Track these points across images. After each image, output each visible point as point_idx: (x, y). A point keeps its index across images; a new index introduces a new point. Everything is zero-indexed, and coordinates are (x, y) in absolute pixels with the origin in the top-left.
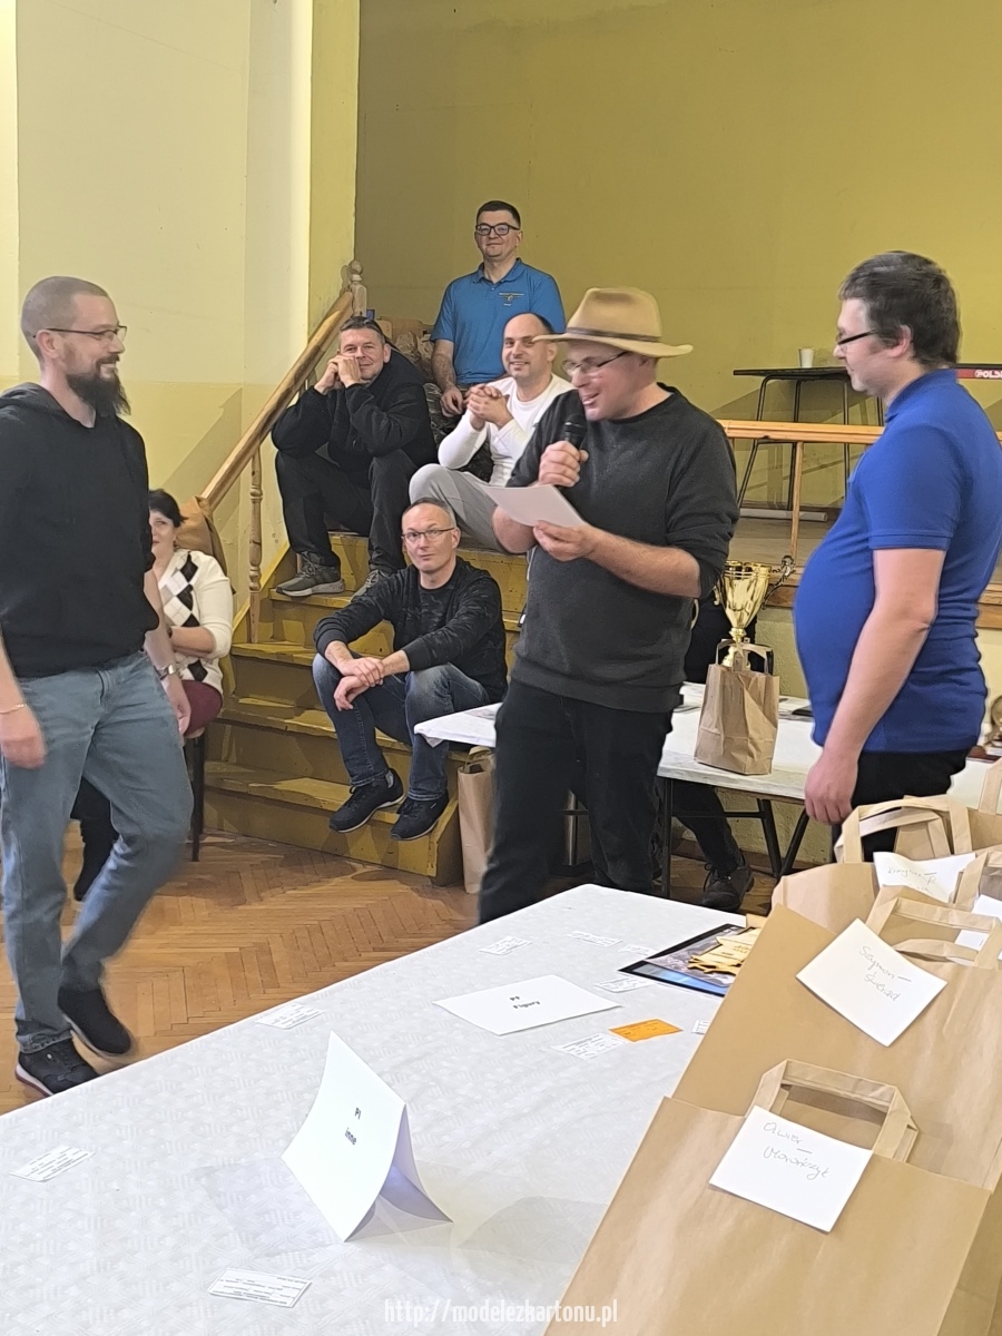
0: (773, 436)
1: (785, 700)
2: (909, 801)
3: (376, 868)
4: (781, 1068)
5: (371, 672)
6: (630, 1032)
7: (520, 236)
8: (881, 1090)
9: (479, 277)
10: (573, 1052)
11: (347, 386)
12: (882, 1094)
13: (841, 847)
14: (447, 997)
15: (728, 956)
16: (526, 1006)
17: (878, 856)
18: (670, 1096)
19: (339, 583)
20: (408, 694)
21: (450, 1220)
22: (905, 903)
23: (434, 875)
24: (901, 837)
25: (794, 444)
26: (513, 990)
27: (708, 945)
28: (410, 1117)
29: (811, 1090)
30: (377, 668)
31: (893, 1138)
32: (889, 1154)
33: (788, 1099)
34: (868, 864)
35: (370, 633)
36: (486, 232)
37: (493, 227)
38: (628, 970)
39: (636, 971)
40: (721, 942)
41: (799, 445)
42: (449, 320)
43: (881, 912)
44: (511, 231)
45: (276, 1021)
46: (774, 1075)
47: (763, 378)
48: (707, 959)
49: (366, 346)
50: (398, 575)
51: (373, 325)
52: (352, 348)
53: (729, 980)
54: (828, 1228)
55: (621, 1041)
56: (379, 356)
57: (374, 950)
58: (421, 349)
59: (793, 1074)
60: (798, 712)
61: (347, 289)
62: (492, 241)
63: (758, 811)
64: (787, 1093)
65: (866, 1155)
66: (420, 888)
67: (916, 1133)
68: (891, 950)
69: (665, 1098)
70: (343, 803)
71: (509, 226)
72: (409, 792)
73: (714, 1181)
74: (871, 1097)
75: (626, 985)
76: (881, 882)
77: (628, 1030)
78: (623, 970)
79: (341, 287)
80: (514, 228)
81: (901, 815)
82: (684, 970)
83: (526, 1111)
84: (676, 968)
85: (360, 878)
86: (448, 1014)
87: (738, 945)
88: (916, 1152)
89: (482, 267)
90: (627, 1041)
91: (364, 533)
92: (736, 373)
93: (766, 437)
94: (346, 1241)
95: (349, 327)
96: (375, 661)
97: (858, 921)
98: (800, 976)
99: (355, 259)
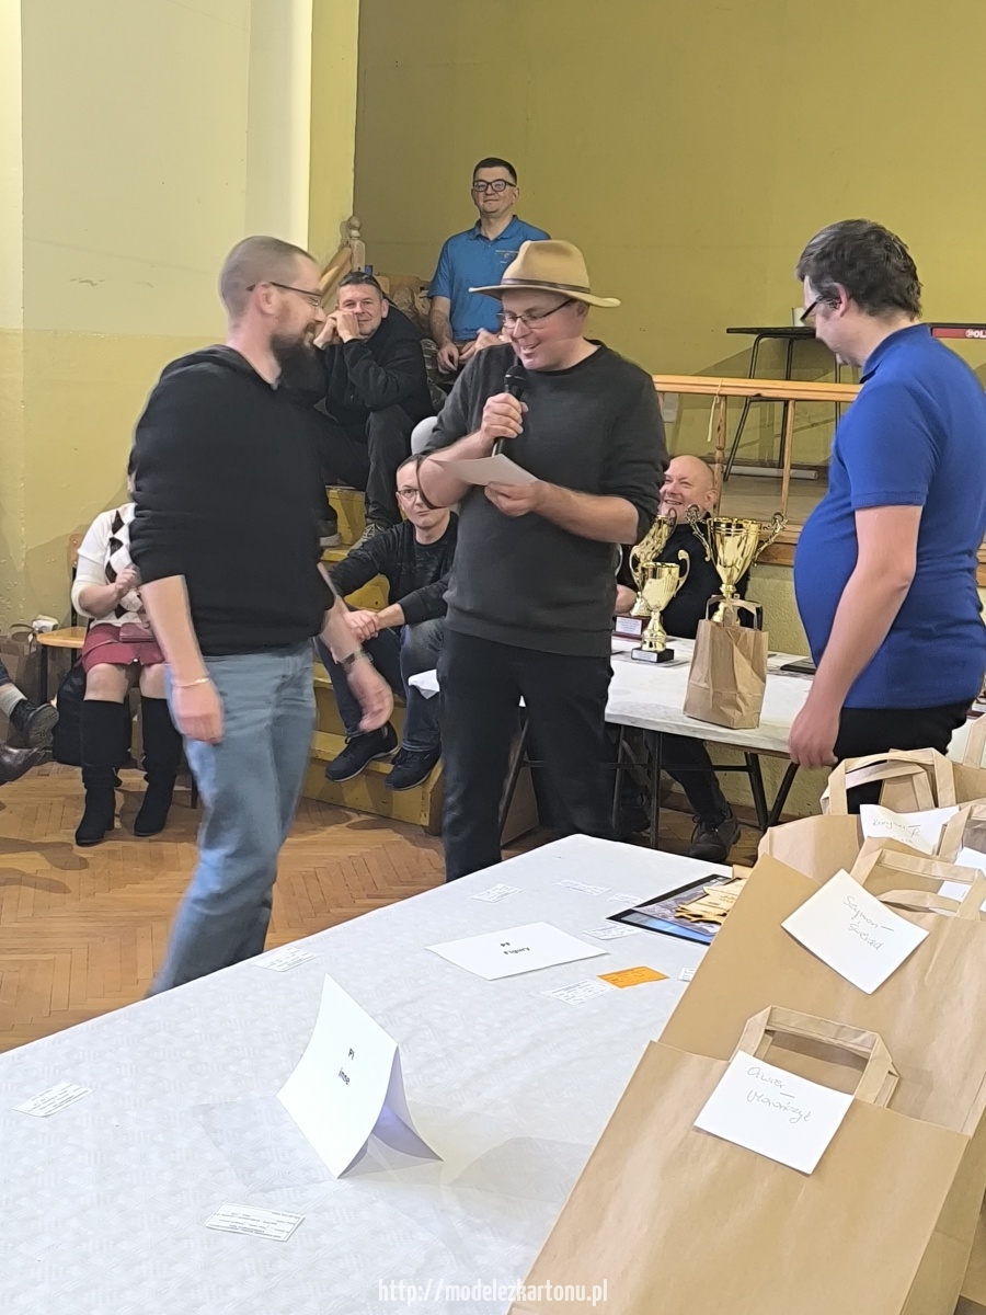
0: (765, 393)
1: (774, 655)
2: (894, 754)
3: (370, 818)
4: (764, 1016)
5: (367, 625)
6: (618, 979)
7: (516, 192)
8: (863, 1036)
9: (476, 234)
10: (561, 998)
11: (345, 341)
12: (864, 1041)
13: (827, 798)
14: (440, 942)
15: (715, 905)
16: (516, 952)
17: (863, 807)
18: (656, 1040)
19: (335, 537)
20: (403, 647)
21: (440, 1159)
22: (889, 854)
23: (427, 824)
24: (886, 788)
25: (786, 402)
26: (504, 936)
27: (696, 895)
28: (402, 1058)
29: (794, 1036)
30: (372, 621)
31: (874, 1083)
32: (870, 1099)
33: (772, 1044)
34: (855, 816)
35: (366, 586)
36: (482, 189)
37: (490, 184)
38: (617, 918)
39: (625, 919)
40: (708, 892)
41: (791, 403)
42: (446, 278)
43: (865, 862)
44: (508, 187)
45: (273, 964)
46: (759, 1021)
47: (755, 336)
48: (694, 908)
49: (365, 302)
50: (394, 530)
51: (371, 281)
52: (351, 303)
53: (716, 929)
54: (809, 1170)
55: (609, 987)
56: (379, 311)
57: (369, 897)
58: (418, 304)
59: (777, 1020)
60: (786, 668)
61: (345, 245)
62: (489, 198)
63: (745, 764)
64: (771, 1038)
65: (847, 1100)
66: (413, 837)
67: (897, 1079)
68: (875, 901)
69: (651, 1042)
70: (338, 753)
71: (506, 182)
72: (403, 742)
73: (698, 1123)
74: (853, 1043)
75: (614, 933)
76: (866, 834)
77: (615, 977)
78: (610, 918)
79: (339, 243)
80: (511, 185)
81: (886, 768)
82: (671, 919)
83: (515, 1054)
84: (664, 917)
85: (354, 827)
86: (438, 959)
87: (724, 895)
88: (897, 1097)
89: (479, 223)
90: (615, 988)
91: (361, 488)
92: (729, 331)
93: (758, 395)
94: (339, 1177)
95: (348, 283)
96: (371, 614)
97: (842, 872)
98: (785, 925)
99: (354, 215)
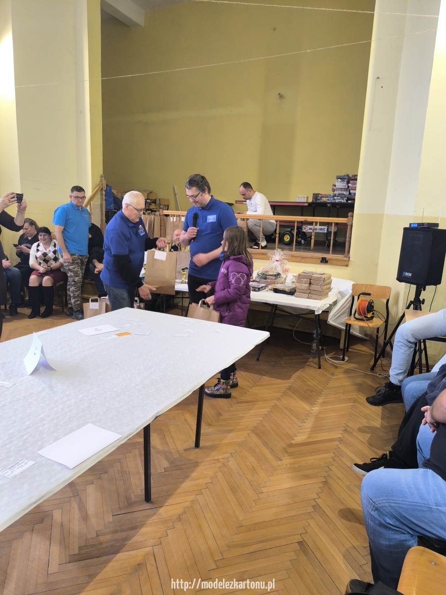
6: (119, 335)
10: (104, 339)
16: (98, 330)
21: (54, 370)
26: (96, 328)
55: (116, 336)
61: (101, 181)
83: (86, 350)
86: (79, 332)
94: (29, 375)
99: (103, 174)
